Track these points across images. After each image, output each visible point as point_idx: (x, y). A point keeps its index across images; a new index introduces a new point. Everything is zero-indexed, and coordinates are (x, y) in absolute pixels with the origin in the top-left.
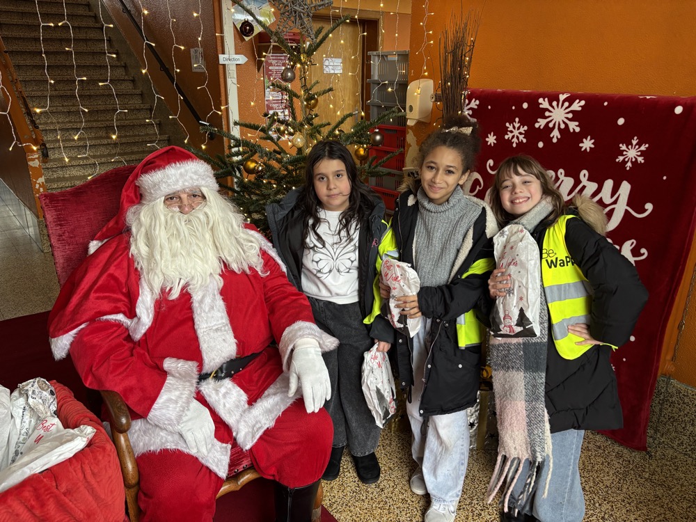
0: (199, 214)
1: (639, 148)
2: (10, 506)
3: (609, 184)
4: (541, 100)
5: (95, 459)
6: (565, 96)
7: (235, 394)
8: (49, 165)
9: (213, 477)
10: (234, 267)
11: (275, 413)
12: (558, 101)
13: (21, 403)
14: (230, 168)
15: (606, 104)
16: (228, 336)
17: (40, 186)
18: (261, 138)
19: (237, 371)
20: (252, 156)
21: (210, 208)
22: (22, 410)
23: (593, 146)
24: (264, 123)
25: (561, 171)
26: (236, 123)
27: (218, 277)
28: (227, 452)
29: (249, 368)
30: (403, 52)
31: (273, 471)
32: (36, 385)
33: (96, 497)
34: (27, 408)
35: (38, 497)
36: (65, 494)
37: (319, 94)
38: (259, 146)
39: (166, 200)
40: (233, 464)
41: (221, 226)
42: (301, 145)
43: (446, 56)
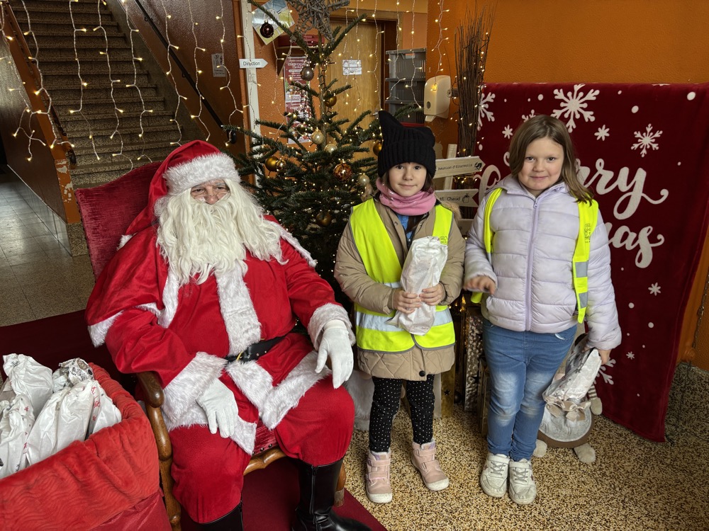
0: (224, 203)
1: (654, 135)
2: (56, 471)
3: (625, 172)
4: (556, 92)
5: (132, 429)
6: (580, 86)
7: (261, 376)
8: (76, 172)
9: (240, 452)
10: (258, 254)
11: (299, 393)
12: (573, 91)
13: (62, 380)
14: (252, 166)
15: (620, 92)
16: (252, 320)
17: (68, 192)
18: (282, 136)
19: (263, 354)
20: (273, 153)
21: (234, 198)
23: (608, 135)
24: (284, 121)
26: (257, 122)
27: (242, 263)
28: (252, 430)
29: (274, 351)
30: (421, 49)
31: (297, 450)
33: (134, 466)
35: (81, 464)
36: (105, 462)
37: (338, 92)
38: (280, 143)
39: (192, 192)
40: (259, 442)
41: (244, 216)
42: (320, 142)
43: (462, 51)
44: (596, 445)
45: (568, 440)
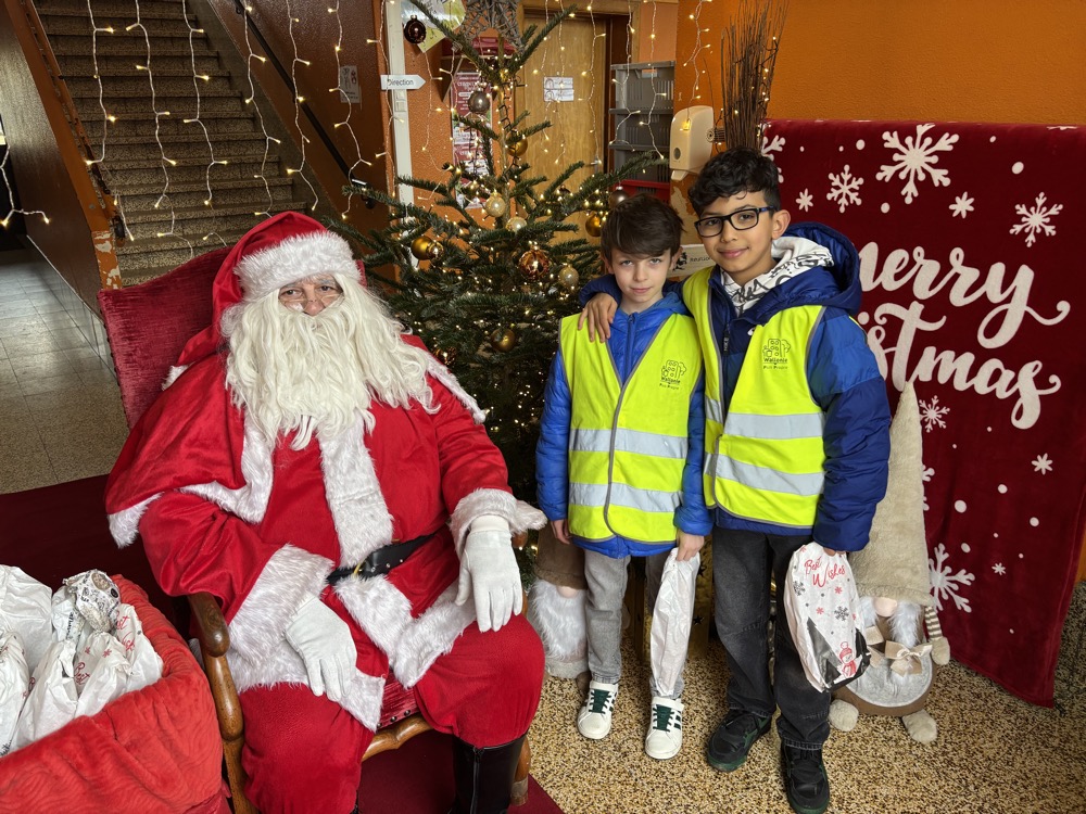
0: (334, 313)
1: (1048, 211)
3: (998, 270)
5: (174, 696)
6: (926, 127)
7: (392, 600)
8: (128, 249)
9: (357, 727)
10: (389, 398)
11: (454, 631)
12: (915, 136)
13: (67, 608)
14: (391, 251)
15: (993, 139)
16: (378, 510)
17: (113, 282)
18: (438, 203)
19: (395, 564)
20: (424, 230)
21: (350, 305)
22: (68, 620)
23: (971, 209)
24: (443, 179)
25: (919, 250)
26: (399, 180)
27: (366, 413)
28: (378, 689)
29: (415, 560)
30: (666, 63)
31: (450, 721)
32: (90, 580)
33: (176, 754)
34: (75, 615)
35: (87, 752)
36: (128, 748)
37: (529, 133)
38: (435, 216)
39: (281, 294)
40: (388, 708)
41: (368, 333)
42: (500, 213)
43: (733, 68)
44: (937, 711)
45: (893, 705)
